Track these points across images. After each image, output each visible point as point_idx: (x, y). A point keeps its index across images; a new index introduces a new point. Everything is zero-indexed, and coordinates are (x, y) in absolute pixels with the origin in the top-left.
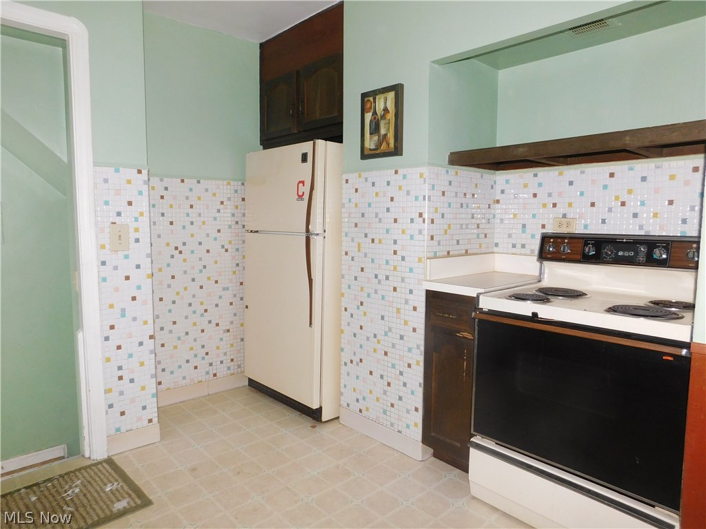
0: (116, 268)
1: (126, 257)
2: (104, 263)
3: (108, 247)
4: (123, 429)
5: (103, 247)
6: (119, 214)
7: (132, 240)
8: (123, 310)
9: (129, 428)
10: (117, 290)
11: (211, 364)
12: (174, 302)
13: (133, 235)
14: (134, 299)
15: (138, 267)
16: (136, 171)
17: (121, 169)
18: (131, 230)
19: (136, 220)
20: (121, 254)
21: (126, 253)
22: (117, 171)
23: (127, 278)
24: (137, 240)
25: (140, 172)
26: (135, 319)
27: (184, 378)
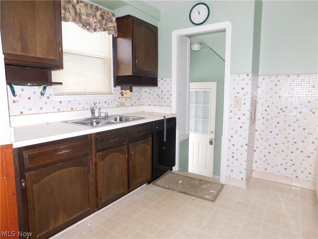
0: (235, 114)
1: (240, 110)
2: (231, 112)
3: (233, 105)
4: (232, 177)
5: (231, 105)
6: (238, 93)
7: (243, 104)
8: (236, 131)
9: (234, 178)
10: (235, 123)
11: (295, 171)
12: (277, 135)
13: (243, 102)
14: (241, 127)
15: (244, 115)
16: (246, 75)
17: (240, 75)
18: (243, 99)
19: (245, 95)
20: (238, 109)
21: (240, 108)
22: (239, 76)
23: (239, 119)
24: (244, 104)
25: (248, 75)
26: (240, 136)
27: (278, 172)
